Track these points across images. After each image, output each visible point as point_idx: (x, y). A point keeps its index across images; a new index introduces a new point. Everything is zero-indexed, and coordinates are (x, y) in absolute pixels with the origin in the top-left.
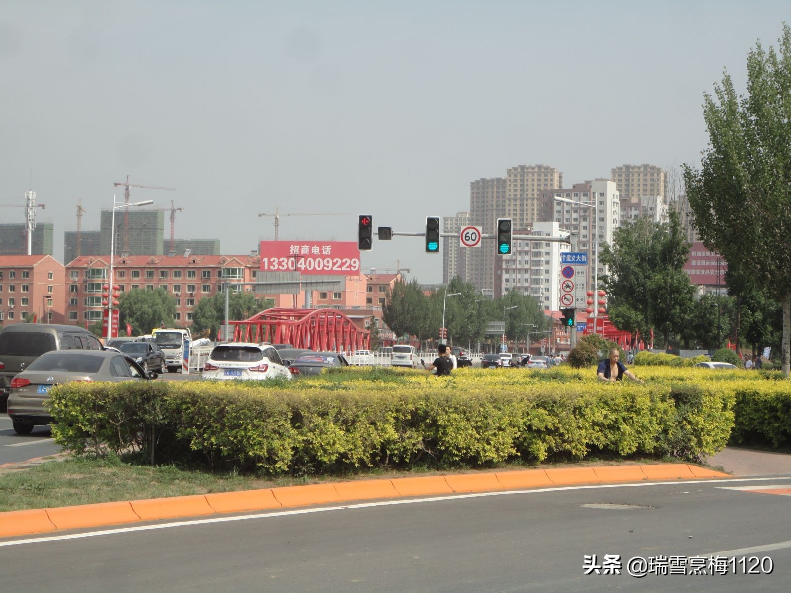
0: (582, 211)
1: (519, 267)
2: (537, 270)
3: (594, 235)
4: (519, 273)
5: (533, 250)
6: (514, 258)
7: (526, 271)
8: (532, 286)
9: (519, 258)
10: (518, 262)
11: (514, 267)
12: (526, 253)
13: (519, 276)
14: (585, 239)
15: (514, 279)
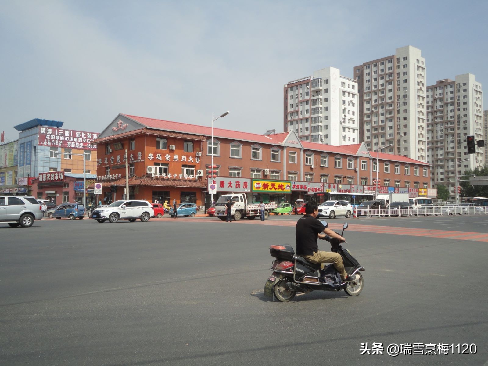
0: (387, 76)
1: (301, 117)
2: (316, 117)
3: (399, 96)
4: (301, 123)
5: (312, 98)
6: (297, 109)
7: (307, 120)
8: (312, 134)
9: (301, 108)
10: (300, 113)
11: (297, 118)
12: (307, 102)
13: (301, 126)
14: (391, 101)
15: (297, 130)
